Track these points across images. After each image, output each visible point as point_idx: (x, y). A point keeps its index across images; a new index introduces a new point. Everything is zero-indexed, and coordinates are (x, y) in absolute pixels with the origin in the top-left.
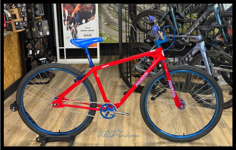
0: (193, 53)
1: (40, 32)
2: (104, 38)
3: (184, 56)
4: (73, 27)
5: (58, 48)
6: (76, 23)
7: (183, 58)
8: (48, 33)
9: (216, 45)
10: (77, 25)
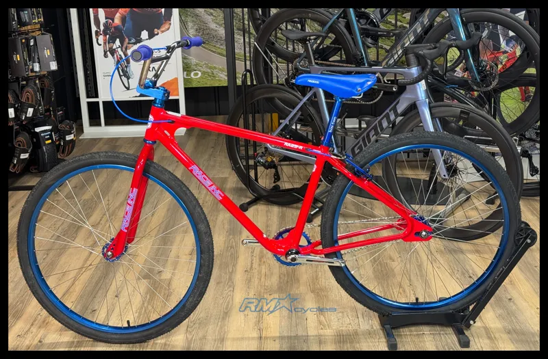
0: (401, 109)
1: (34, 62)
2: (196, 74)
3: (380, 116)
4: (119, 49)
5: (84, 101)
6: (127, 40)
7: (377, 122)
8: (54, 66)
9: (453, 88)
10: (129, 43)
